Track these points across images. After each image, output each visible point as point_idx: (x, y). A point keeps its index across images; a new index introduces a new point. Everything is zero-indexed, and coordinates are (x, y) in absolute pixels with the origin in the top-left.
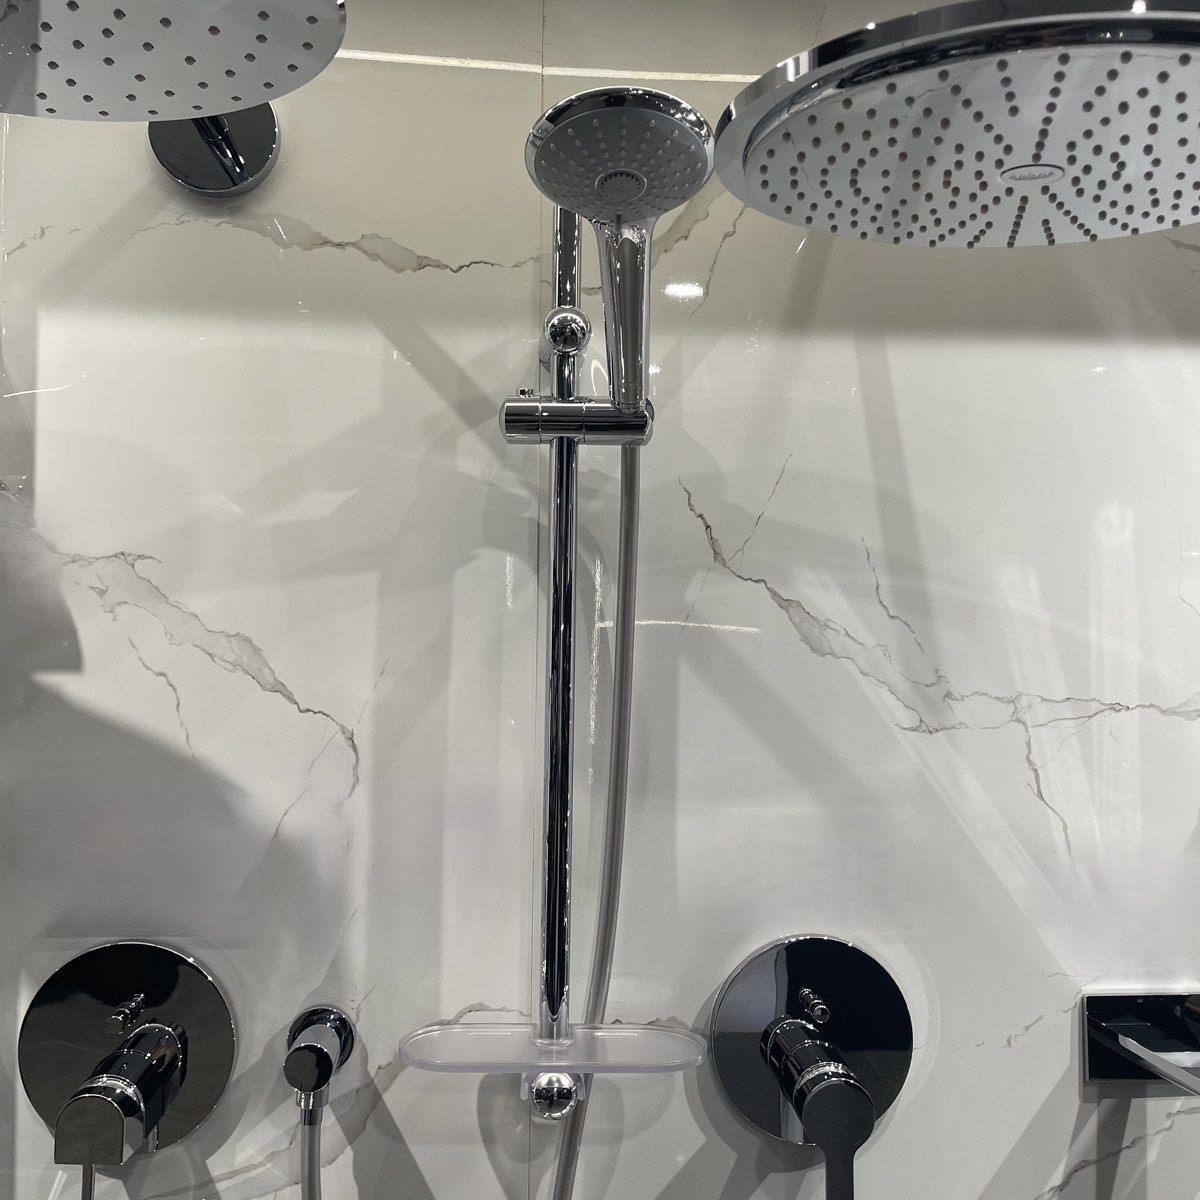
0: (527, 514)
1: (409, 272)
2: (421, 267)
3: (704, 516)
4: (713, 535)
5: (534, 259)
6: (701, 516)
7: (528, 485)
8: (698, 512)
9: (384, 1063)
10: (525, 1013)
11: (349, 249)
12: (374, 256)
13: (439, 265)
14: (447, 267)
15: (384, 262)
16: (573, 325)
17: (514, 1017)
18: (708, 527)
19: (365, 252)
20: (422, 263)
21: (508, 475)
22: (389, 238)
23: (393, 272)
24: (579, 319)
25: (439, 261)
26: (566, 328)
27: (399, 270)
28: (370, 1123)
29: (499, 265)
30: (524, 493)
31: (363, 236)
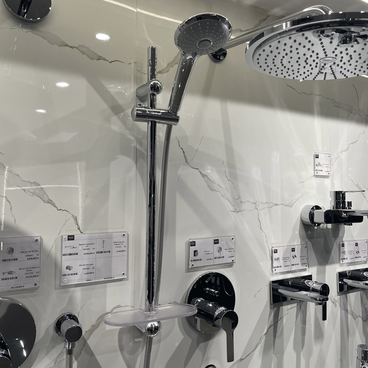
0: (133, 145)
1: (95, 60)
2: (99, 59)
3: (183, 149)
4: (185, 155)
5: (135, 63)
6: (182, 149)
7: (134, 136)
8: (181, 147)
9: (87, 330)
10: (133, 306)
11: (75, 49)
12: (83, 53)
13: (105, 60)
14: (108, 61)
15: (86, 55)
16: (158, 85)
17: (129, 308)
18: (184, 152)
19: (80, 51)
20: (99, 58)
21: (127, 131)
22: (89, 48)
23: (90, 59)
24: (159, 83)
25: (105, 58)
26: (156, 86)
27: (92, 59)
28: (83, 352)
29: (124, 63)
30: (132, 138)
31: (80, 45)
